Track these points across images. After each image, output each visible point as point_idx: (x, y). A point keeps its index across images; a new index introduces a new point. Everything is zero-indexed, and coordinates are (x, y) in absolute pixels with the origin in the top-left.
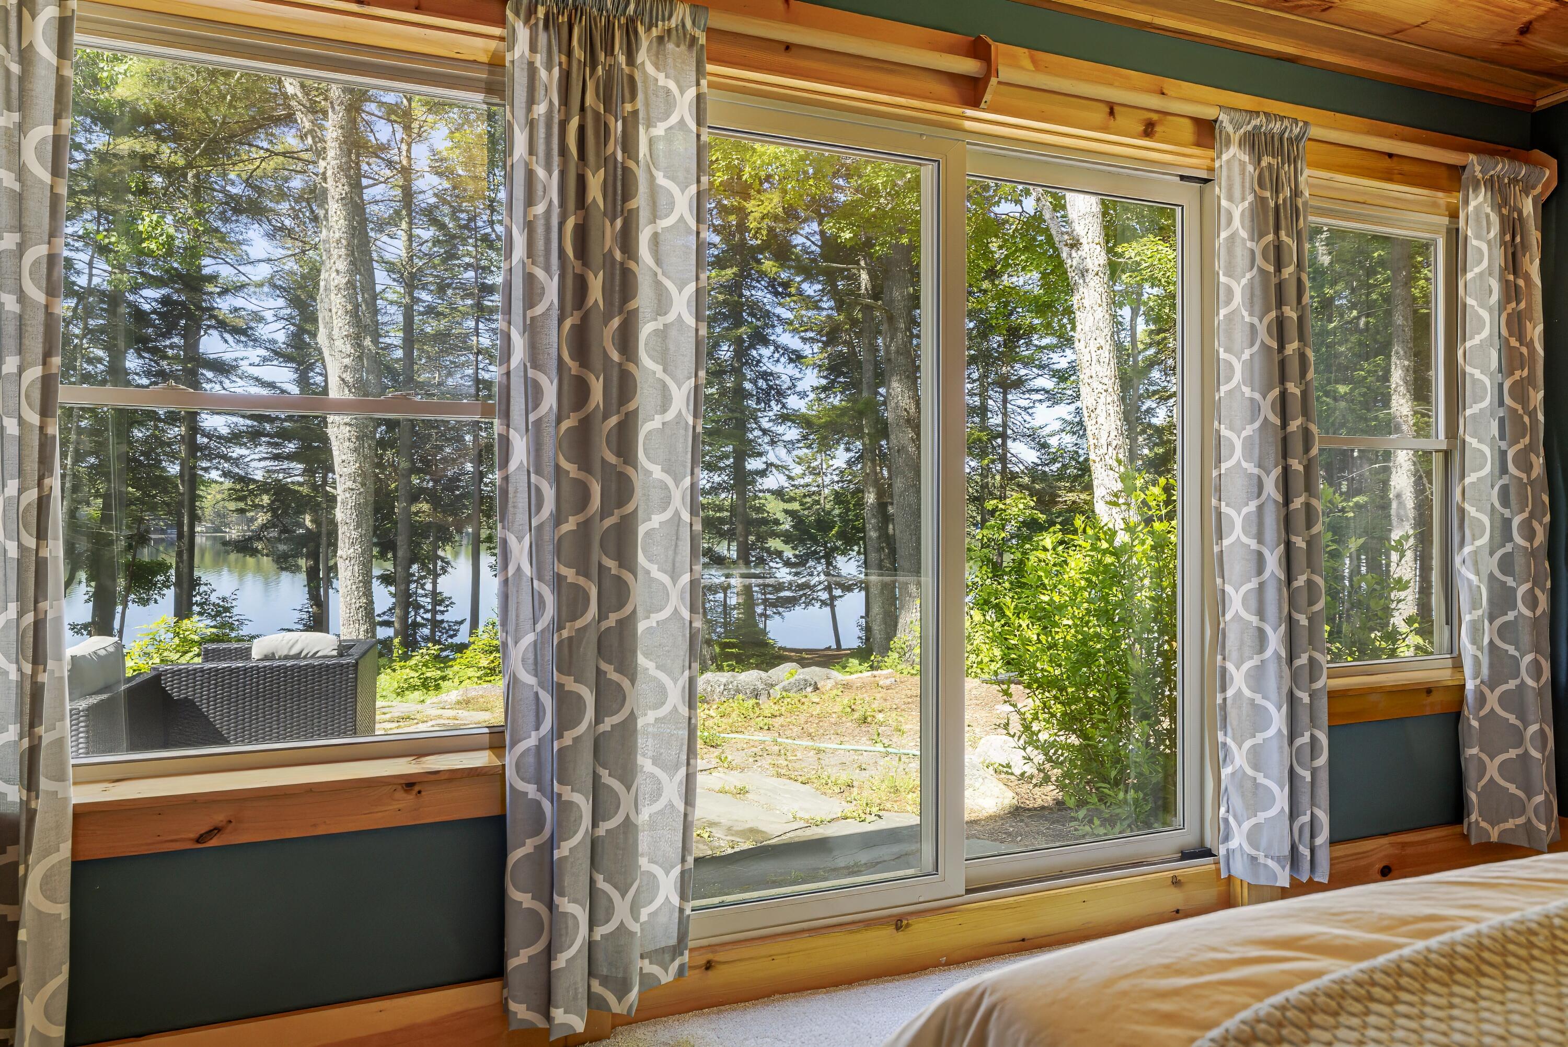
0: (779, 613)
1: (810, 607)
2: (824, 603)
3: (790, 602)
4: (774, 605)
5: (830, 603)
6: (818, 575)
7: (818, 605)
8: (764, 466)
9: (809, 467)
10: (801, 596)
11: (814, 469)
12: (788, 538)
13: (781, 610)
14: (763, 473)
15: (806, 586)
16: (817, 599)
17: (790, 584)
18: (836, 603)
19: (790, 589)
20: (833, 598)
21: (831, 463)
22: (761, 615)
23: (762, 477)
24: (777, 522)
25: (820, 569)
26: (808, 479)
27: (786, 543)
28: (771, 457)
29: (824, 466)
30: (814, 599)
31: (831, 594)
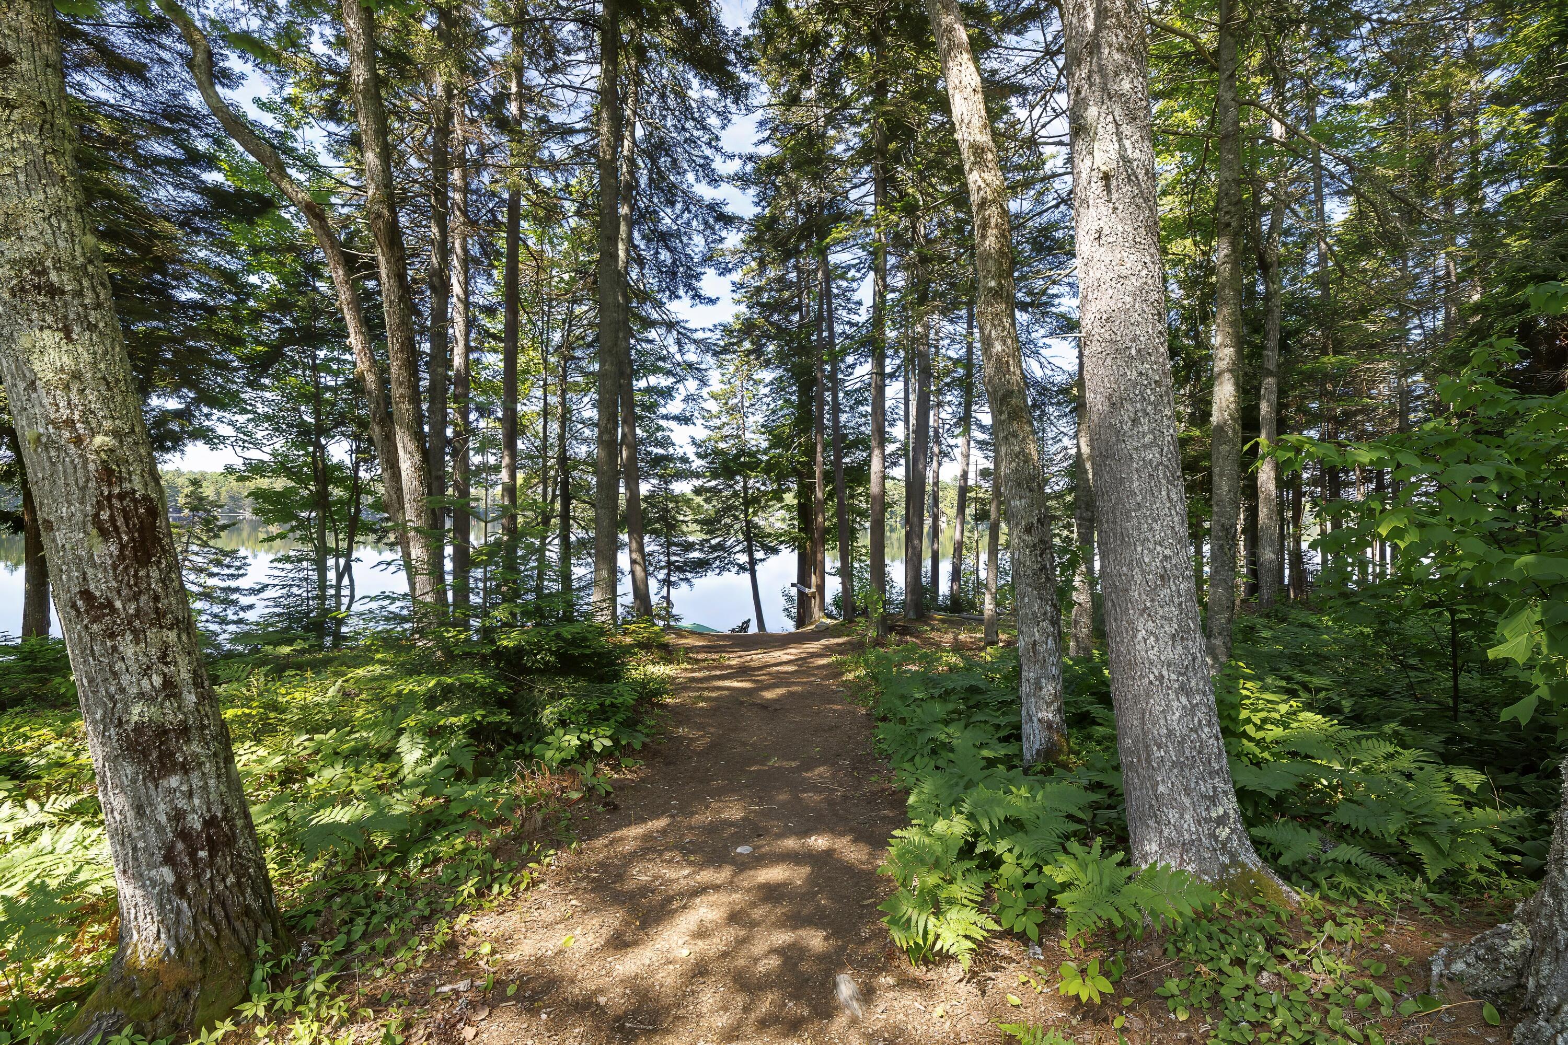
0: (687, 580)
1: (726, 573)
2: (742, 568)
3: (701, 566)
4: (680, 569)
5: (751, 568)
7: (734, 570)
10: (715, 560)
13: (689, 575)
15: (720, 547)
16: (733, 563)
17: (702, 543)
19: (701, 550)
20: (753, 562)
30: (730, 562)
31: (751, 555)
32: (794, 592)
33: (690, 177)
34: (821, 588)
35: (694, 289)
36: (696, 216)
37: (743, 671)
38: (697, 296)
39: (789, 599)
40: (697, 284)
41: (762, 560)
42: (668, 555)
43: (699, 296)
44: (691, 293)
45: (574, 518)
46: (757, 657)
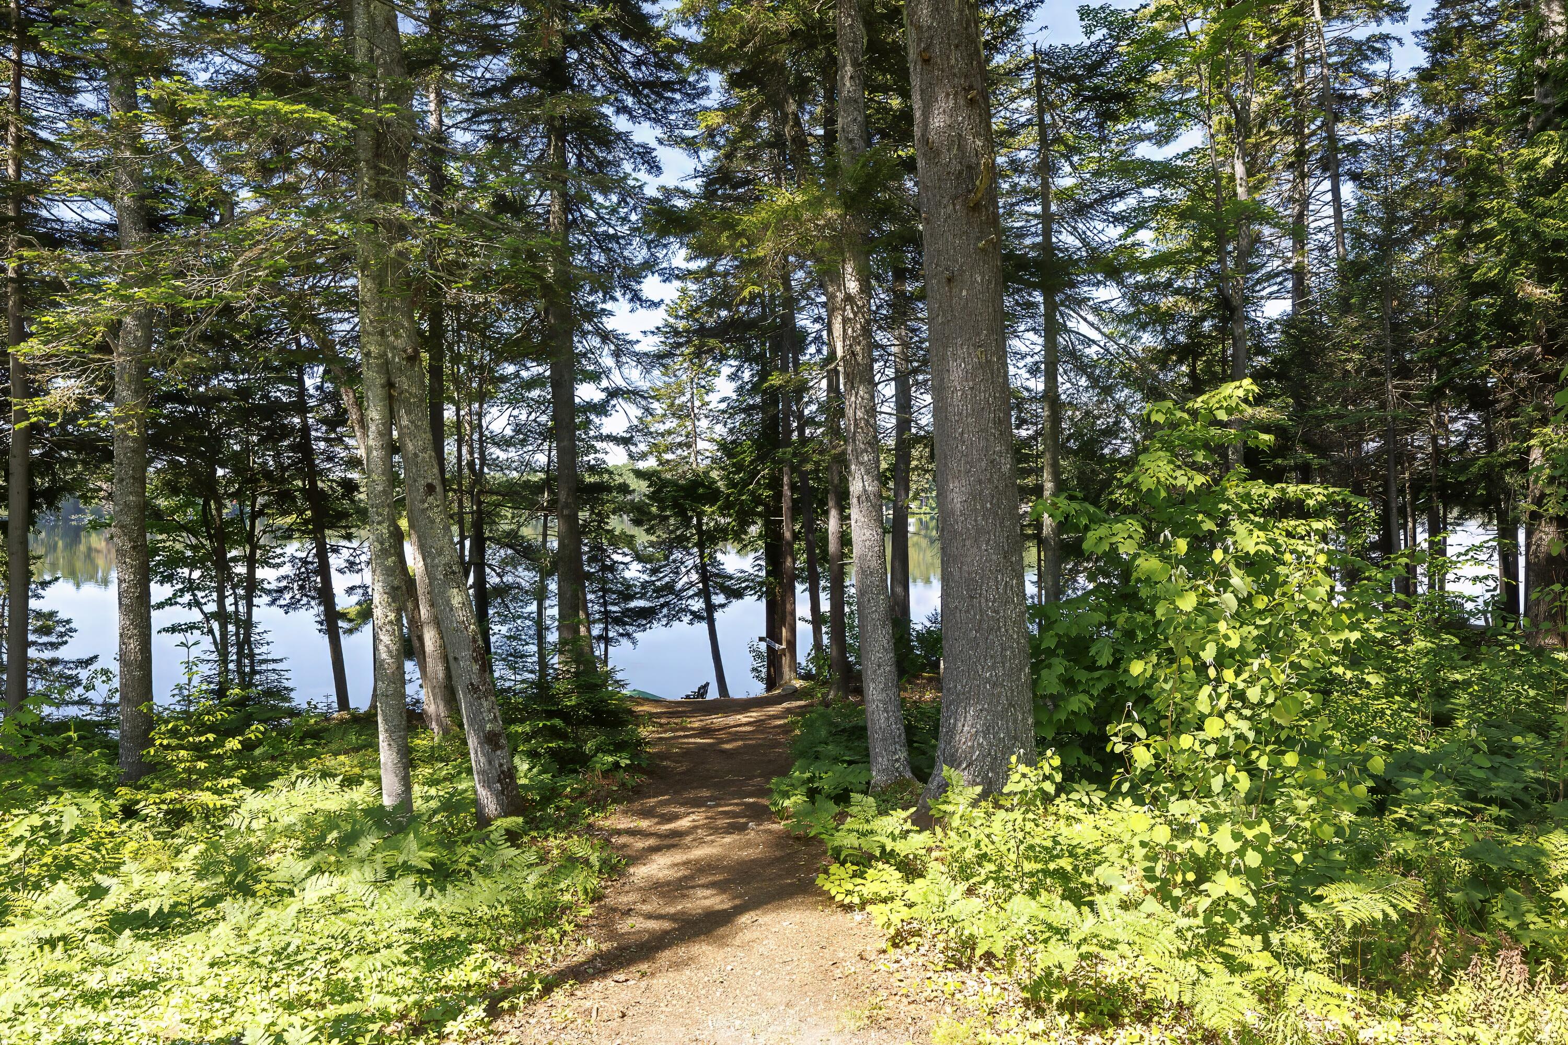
0: (628, 635)
1: (676, 623)
2: (696, 616)
3: (648, 615)
4: (618, 621)
5: (708, 616)
6: (688, 572)
7: (687, 618)
8: (603, 396)
9: (672, 404)
10: (662, 606)
11: (681, 407)
12: (640, 515)
13: (630, 629)
14: (601, 409)
15: (669, 588)
16: (686, 610)
17: (644, 585)
18: (716, 615)
19: (643, 596)
20: (711, 608)
21: (707, 399)
22: (599, 638)
23: (598, 414)
24: (624, 489)
25: (690, 563)
26: (671, 424)
27: (637, 522)
28: (617, 380)
29: (697, 403)
30: (682, 610)
31: (708, 601)
32: (763, 646)
33: (627, 167)
34: (792, 645)
35: (632, 290)
36: (635, 208)
37: (705, 732)
38: (636, 298)
39: (758, 655)
40: (636, 287)
41: (723, 606)
42: (605, 604)
43: (640, 299)
44: (628, 296)
45: (490, 566)
46: (718, 720)
